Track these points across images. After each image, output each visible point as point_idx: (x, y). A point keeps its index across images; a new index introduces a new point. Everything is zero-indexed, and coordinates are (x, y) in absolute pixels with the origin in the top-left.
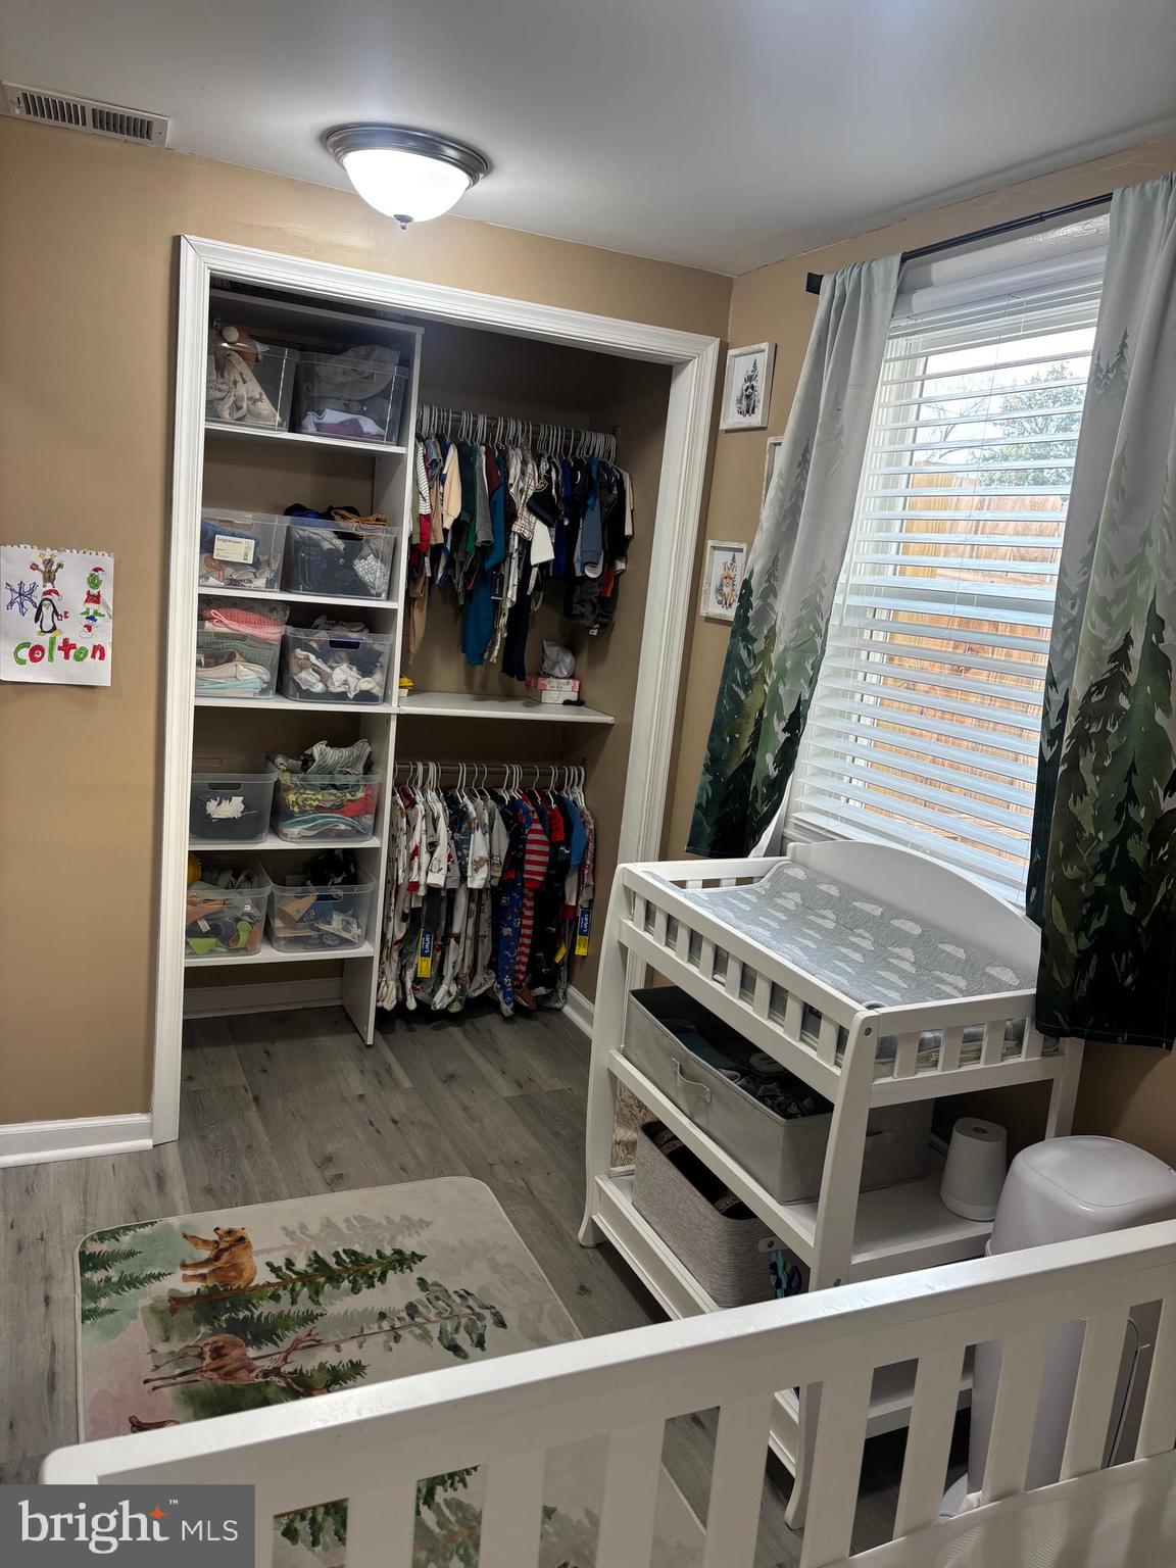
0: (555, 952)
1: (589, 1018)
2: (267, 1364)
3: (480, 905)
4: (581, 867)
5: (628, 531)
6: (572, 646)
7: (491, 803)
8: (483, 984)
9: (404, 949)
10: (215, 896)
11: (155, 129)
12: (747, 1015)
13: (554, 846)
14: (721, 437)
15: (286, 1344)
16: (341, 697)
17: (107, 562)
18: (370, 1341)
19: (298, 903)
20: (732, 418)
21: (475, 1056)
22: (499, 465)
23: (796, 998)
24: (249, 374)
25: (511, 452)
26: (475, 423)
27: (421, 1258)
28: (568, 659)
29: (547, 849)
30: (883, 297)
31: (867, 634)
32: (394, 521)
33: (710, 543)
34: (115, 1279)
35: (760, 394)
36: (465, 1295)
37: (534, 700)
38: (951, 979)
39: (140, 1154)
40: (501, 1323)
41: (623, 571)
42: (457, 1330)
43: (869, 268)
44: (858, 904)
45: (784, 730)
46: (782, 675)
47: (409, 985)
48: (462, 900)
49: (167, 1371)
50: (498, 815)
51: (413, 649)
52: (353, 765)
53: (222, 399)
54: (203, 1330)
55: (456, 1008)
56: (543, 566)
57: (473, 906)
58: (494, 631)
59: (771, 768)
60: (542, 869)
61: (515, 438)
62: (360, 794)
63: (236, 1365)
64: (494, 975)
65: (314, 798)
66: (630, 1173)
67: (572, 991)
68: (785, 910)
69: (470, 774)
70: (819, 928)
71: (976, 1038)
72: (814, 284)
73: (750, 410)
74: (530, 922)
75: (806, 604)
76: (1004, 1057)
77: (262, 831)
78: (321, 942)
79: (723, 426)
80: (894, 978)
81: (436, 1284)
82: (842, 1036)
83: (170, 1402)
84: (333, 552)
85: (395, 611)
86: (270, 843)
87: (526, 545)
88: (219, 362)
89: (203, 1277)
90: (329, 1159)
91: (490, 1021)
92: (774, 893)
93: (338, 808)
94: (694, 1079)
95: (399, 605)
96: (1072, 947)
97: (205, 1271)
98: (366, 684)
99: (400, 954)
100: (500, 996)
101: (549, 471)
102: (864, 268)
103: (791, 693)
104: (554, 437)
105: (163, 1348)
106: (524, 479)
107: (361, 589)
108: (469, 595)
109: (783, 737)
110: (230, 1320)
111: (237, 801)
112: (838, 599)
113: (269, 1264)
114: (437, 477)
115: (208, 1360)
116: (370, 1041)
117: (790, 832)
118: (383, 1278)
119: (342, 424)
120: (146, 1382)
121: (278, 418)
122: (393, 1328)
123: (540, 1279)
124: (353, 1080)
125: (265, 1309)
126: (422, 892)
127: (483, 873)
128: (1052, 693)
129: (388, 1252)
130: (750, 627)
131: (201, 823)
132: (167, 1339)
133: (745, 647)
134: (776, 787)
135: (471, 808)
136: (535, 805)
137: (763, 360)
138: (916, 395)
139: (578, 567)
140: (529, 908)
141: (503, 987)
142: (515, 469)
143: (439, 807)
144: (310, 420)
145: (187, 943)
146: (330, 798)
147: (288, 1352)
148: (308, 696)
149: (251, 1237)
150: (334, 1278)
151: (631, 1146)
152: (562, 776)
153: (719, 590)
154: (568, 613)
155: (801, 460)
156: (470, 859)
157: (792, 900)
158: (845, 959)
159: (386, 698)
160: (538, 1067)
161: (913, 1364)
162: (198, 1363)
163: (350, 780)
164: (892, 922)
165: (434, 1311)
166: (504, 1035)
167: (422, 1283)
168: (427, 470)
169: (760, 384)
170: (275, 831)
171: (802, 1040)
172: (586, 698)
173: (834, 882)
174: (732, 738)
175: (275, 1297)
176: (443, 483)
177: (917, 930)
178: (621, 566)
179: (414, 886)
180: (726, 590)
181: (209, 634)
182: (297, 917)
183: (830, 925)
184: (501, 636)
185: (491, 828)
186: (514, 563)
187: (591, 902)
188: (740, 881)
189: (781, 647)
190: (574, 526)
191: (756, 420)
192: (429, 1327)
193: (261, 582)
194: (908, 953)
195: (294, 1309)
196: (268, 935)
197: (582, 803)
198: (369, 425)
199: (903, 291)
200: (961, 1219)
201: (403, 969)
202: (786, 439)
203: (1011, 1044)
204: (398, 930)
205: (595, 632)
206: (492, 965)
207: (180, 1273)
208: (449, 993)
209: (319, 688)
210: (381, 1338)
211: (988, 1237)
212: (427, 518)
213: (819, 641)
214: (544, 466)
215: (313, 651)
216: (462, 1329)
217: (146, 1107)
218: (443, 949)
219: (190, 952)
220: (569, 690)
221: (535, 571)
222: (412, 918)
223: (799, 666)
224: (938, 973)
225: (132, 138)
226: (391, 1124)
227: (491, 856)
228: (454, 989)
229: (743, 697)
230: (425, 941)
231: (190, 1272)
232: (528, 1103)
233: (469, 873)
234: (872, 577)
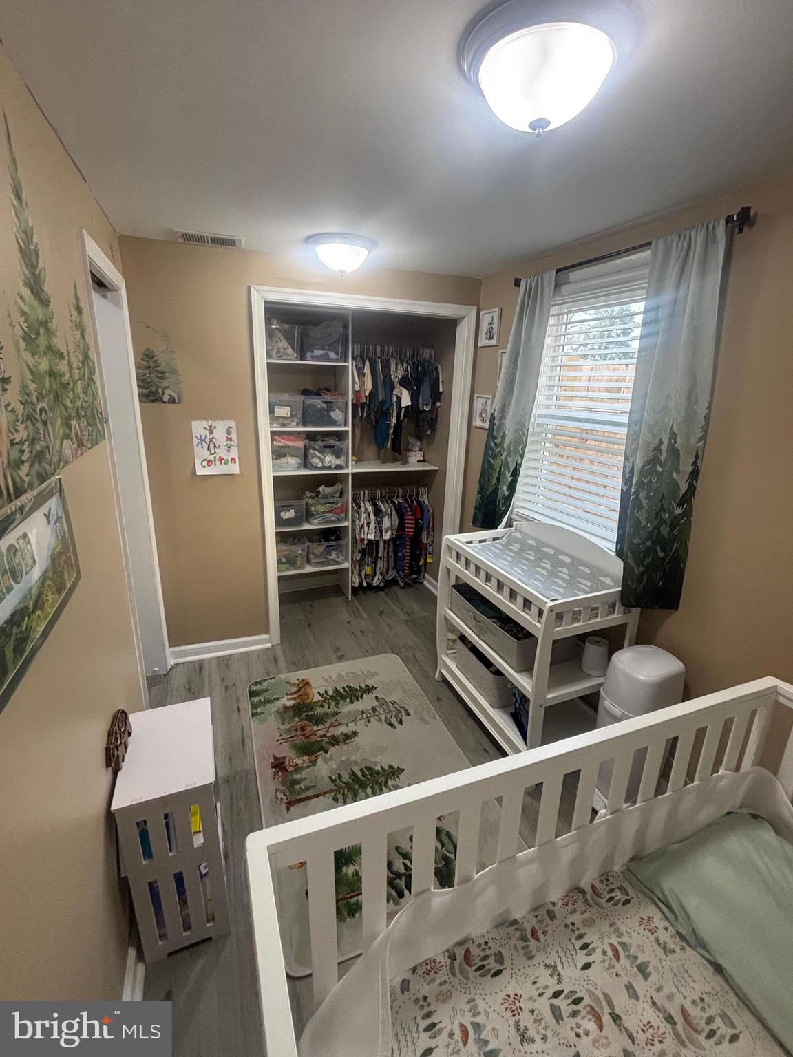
0: (419, 561)
1: (436, 588)
2: (321, 733)
3: (388, 545)
4: (428, 527)
5: (441, 390)
6: (420, 438)
7: (391, 505)
8: (392, 574)
9: (361, 563)
10: (287, 548)
11: (237, 243)
12: (501, 600)
13: (417, 520)
14: (479, 349)
15: (328, 724)
16: (329, 468)
17: (233, 424)
18: (359, 723)
19: (319, 548)
20: (483, 341)
21: (391, 603)
22: (386, 366)
23: (521, 595)
24: (282, 337)
25: (391, 361)
26: (376, 349)
27: (376, 688)
28: (418, 444)
29: (414, 522)
30: (549, 288)
31: (544, 435)
32: (345, 394)
33: (476, 395)
34: (262, 700)
35: (495, 331)
36: (393, 703)
37: (406, 462)
38: (584, 582)
39: (268, 649)
40: (408, 714)
41: (440, 407)
42: (391, 717)
43: (542, 276)
44: (543, 549)
45: (511, 476)
46: (509, 454)
47: (363, 577)
48: (381, 544)
49: (285, 736)
50: (393, 509)
51: (356, 445)
52: (336, 492)
53: (273, 349)
54: (296, 720)
55: (382, 585)
56: (406, 408)
57: (386, 546)
58: (388, 435)
59: (506, 492)
60: (413, 530)
61: (393, 354)
62: (339, 505)
63: (310, 733)
64: (395, 571)
65: (321, 508)
66: (455, 653)
67: (427, 575)
68: (514, 552)
69: (382, 493)
70: (528, 560)
71: (596, 609)
72: (517, 283)
73: (491, 338)
74: (409, 551)
75: (518, 423)
76: (607, 616)
77: (303, 522)
78: (329, 563)
79: (479, 345)
80: (560, 582)
81: (382, 698)
82: (541, 613)
83: (287, 749)
84: (322, 409)
85: (348, 431)
86: (307, 527)
87: (399, 399)
88: (270, 334)
89: (295, 699)
90: (338, 649)
91: (396, 588)
92: (509, 543)
93: (330, 511)
94: (479, 622)
95: (349, 428)
96: (636, 571)
97: (295, 696)
98: (338, 462)
99: (359, 566)
100: (399, 579)
101: (407, 367)
102: (540, 275)
103: (513, 461)
104: (408, 352)
105: (283, 727)
106: (397, 372)
107: (334, 423)
108: (377, 421)
109: (510, 479)
110: (307, 716)
111: (292, 511)
112: (532, 421)
113: (318, 693)
114: (361, 374)
115: (299, 732)
116: (350, 599)
117: (514, 517)
118: (362, 697)
119: (322, 355)
120: (277, 741)
121: (295, 355)
122: (367, 717)
123: (422, 695)
124: (345, 615)
125: (319, 711)
126: (366, 542)
127: (389, 533)
128: (627, 463)
129: (363, 686)
130: (495, 433)
131: (279, 521)
132: (283, 724)
133: (493, 441)
134: (508, 499)
135: (383, 507)
136: (408, 503)
137: (496, 315)
138: (563, 331)
139: (421, 406)
140: (408, 545)
141: (400, 576)
142: (393, 367)
143: (370, 508)
144: (309, 355)
145: (278, 567)
146: (328, 507)
147: (329, 728)
148: (316, 468)
149: (312, 682)
150: (343, 698)
151: (454, 641)
152: (418, 492)
153: (481, 415)
154: (417, 425)
155: (514, 361)
156: (383, 528)
157: (516, 547)
158: (540, 574)
159: (347, 466)
160: (416, 607)
161: (579, 771)
162: (295, 733)
163: (335, 499)
164: (559, 557)
165: (382, 710)
166: (401, 594)
167: (377, 698)
168: (357, 372)
169: (495, 327)
170: (308, 522)
171: (524, 611)
172: (427, 459)
173: (533, 539)
174: (489, 480)
175: (322, 706)
176: (364, 376)
177: (569, 560)
178: (438, 404)
179: (363, 540)
180: (484, 415)
181: (276, 446)
182: (318, 554)
183: (533, 558)
184: (391, 437)
185: (391, 514)
186: (395, 407)
187: (432, 541)
188: (495, 539)
189: (508, 442)
190: (419, 389)
191: (494, 342)
192: (381, 716)
193: (294, 424)
194: (565, 570)
195: (330, 710)
196: (308, 561)
197: (427, 502)
198: (332, 355)
199: (558, 285)
200: (589, 676)
201: (360, 571)
202: (508, 350)
203: (611, 609)
204: (358, 557)
205: (429, 433)
206: (395, 567)
207: (286, 697)
208: (379, 579)
209: (320, 465)
210: (363, 721)
211: (602, 684)
212: (359, 391)
213: (524, 439)
214: (405, 365)
215: (316, 450)
216: (393, 717)
217: (267, 632)
218: (375, 563)
219: (279, 570)
220: (419, 456)
221: (403, 410)
222: (363, 552)
223: (516, 448)
224: (578, 579)
225: (227, 247)
226: (361, 633)
227: (392, 526)
228: (381, 577)
229: (493, 462)
230: (368, 560)
231: (289, 697)
232: (412, 622)
233: (384, 533)
234: (546, 410)
